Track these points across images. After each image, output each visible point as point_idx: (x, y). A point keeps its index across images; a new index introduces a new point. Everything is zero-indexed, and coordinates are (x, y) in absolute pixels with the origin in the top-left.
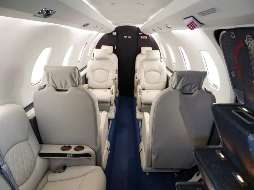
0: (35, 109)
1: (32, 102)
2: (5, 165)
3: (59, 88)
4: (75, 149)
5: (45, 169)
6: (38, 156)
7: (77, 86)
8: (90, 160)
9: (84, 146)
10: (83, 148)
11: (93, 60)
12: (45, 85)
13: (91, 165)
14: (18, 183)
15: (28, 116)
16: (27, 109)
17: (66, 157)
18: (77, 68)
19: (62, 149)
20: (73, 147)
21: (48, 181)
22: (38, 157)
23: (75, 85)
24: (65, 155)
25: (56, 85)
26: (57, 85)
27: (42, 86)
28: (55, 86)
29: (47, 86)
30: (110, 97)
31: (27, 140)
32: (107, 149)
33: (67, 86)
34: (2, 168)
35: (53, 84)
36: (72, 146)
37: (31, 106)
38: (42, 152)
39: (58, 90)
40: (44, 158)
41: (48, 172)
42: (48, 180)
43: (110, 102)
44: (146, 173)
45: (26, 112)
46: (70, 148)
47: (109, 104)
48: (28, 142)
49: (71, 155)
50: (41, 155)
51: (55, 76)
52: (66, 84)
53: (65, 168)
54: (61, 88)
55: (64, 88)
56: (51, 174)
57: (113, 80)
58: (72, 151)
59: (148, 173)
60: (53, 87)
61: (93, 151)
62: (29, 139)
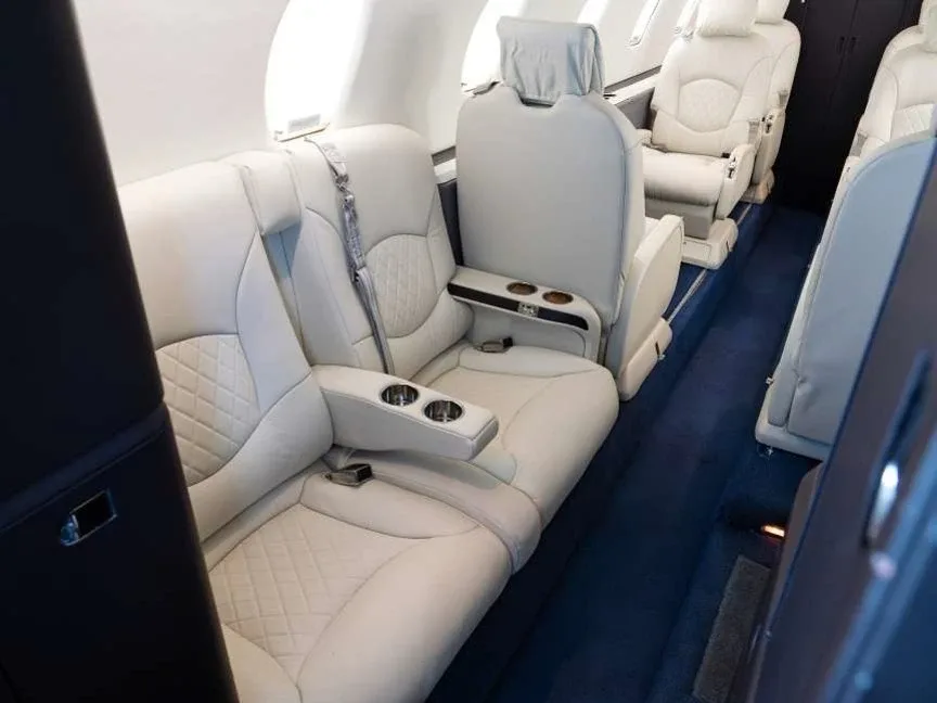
0: (457, 161)
1: (452, 145)
2: (364, 269)
3: (530, 95)
4: (546, 297)
5: (458, 332)
6: (446, 290)
7: (584, 94)
8: (584, 341)
9: (573, 295)
10: (569, 299)
11: (689, 37)
12: (494, 84)
13: (583, 356)
14: (388, 329)
15: (437, 174)
16: (440, 157)
17: (516, 310)
18: (595, 32)
19: (511, 288)
20: (542, 290)
21: (458, 364)
22: (445, 293)
23: (579, 91)
24: (514, 305)
25: (522, 84)
26: (525, 82)
27: (483, 86)
28: (519, 87)
29: (498, 85)
30: (720, 184)
31: (426, 236)
32: (657, 345)
33: (556, 90)
34: (358, 272)
35: (514, 80)
36: (539, 287)
37: (449, 153)
38: (456, 282)
39: (527, 102)
40: (458, 301)
41: (464, 346)
42: (461, 364)
43: (716, 204)
44: (764, 447)
45: (435, 164)
46: (532, 289)
47: (708, 212)
48: (427, 242)
49: (529, 307)
50: (453, 290)
51: (523, 52)
52: (552, 84)
53: (508, 343)
54: (536, 97)
55: (545, 95)
56: (471, 350)
57: (751, 124)
58: (536, 300)
59: (774, 449)
60: (515, 88)
61: (597, 316)
62: (430, 234)
